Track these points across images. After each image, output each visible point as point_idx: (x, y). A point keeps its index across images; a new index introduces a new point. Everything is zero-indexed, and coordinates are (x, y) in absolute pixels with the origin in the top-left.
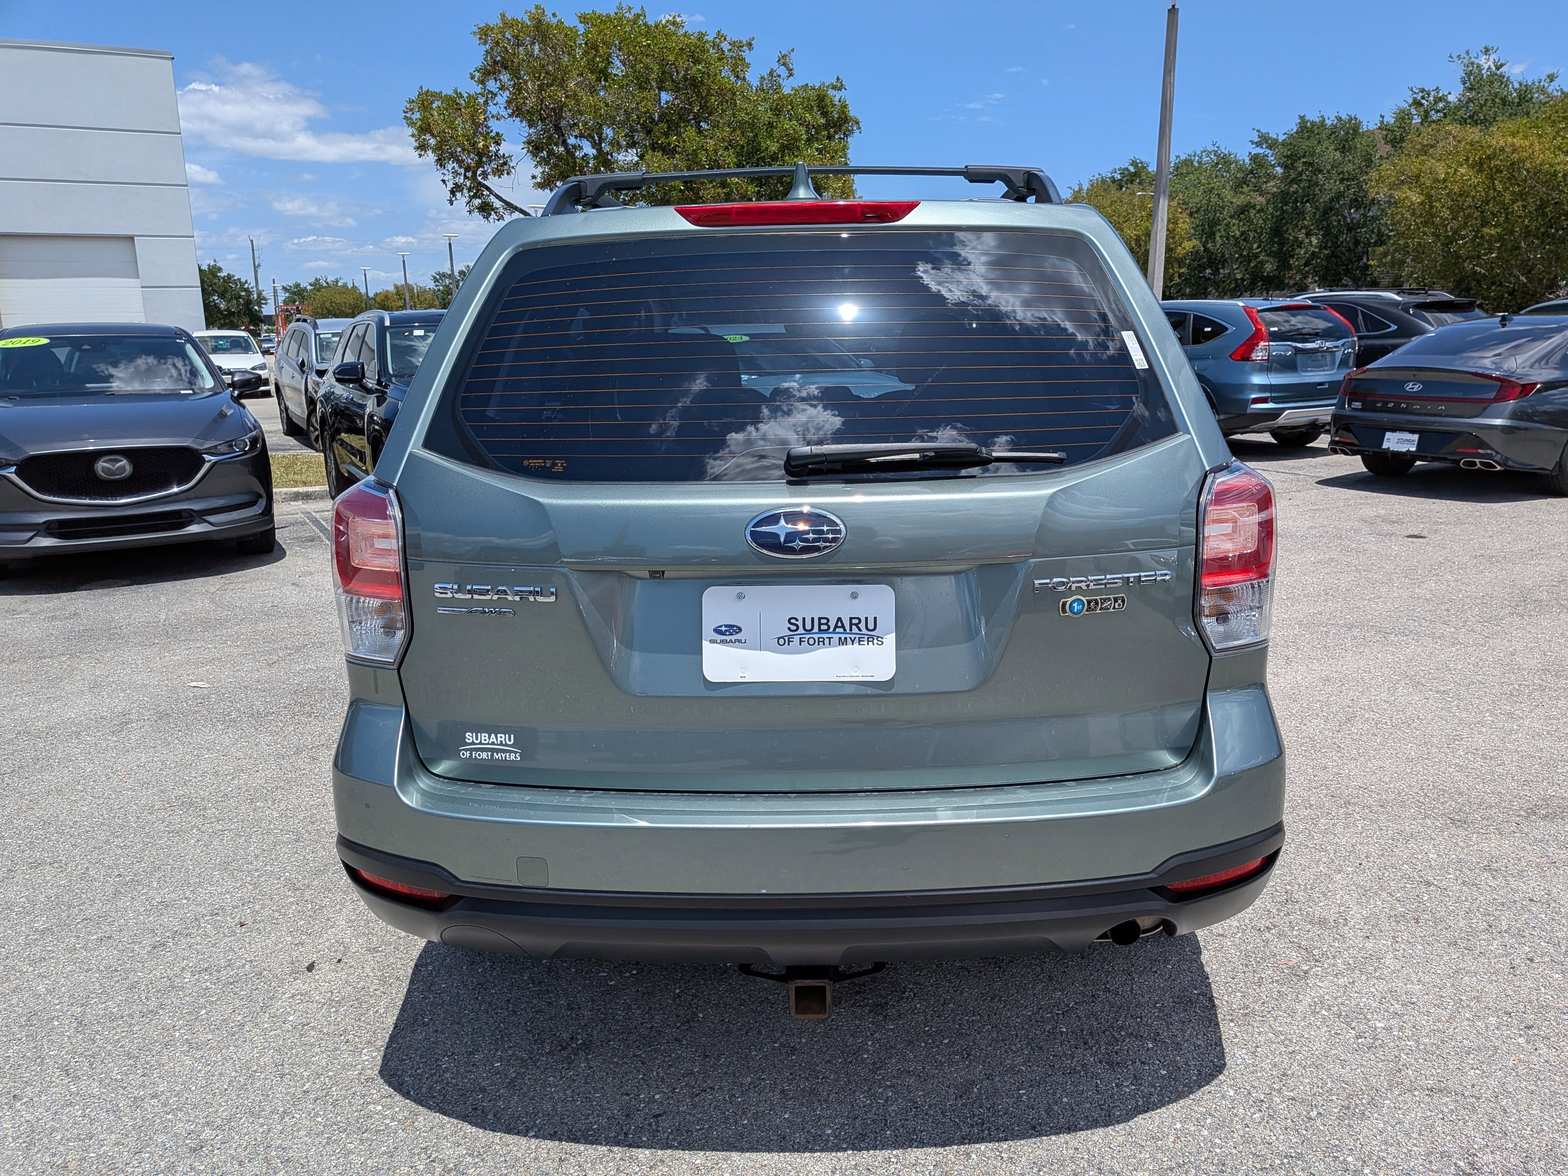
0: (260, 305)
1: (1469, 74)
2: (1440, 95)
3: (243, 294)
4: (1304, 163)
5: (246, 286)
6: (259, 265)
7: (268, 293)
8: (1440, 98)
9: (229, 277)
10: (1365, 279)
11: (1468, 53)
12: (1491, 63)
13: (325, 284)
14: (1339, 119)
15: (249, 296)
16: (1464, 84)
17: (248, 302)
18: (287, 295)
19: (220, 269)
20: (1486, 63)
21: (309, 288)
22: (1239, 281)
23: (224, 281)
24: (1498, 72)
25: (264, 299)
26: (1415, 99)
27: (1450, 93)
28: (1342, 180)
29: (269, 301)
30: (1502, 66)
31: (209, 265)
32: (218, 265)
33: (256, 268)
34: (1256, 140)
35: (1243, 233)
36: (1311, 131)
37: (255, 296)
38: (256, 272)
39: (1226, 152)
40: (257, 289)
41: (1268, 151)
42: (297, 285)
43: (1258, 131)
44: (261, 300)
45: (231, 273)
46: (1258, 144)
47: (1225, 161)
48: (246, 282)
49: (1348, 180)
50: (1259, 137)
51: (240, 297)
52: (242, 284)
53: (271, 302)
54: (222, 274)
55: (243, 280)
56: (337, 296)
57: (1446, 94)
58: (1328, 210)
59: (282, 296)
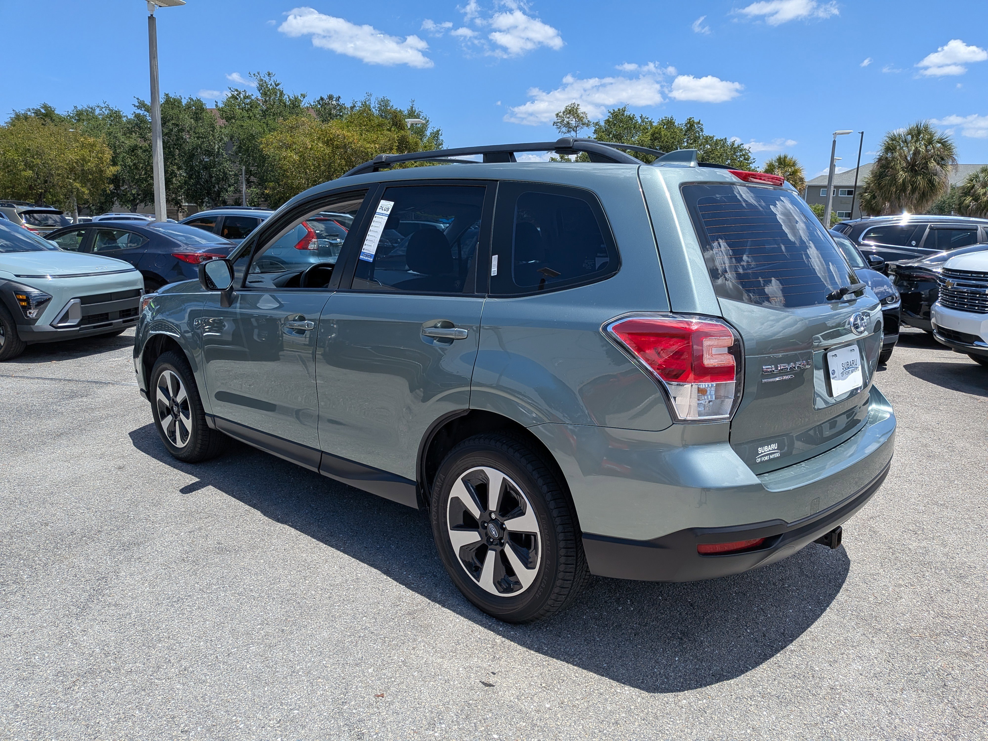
1: (261, 86)
2: (247, 95)
4: (173, 124)
8: (247, 97)
10: (219, 199)
11: (259, 73)
12: (272, 82)
14: (191, 99)
16: (260, 91)
20: (270, 82)
22: (136, 195)
24: (277, 88)
26: (233, 95)
27: (252, 95)
28: (198, 138)
30: (279, 84)
34: (137, 104)
35: (134, 164)
36: (173, 104)
39: (116, 110)
41: (146, 113)
43: (138, 99)
46: (138, 107)
47: (115, 116)
49: (202, 138)
50: (139, 103)
57: (250, 94)
58: (192, 156)
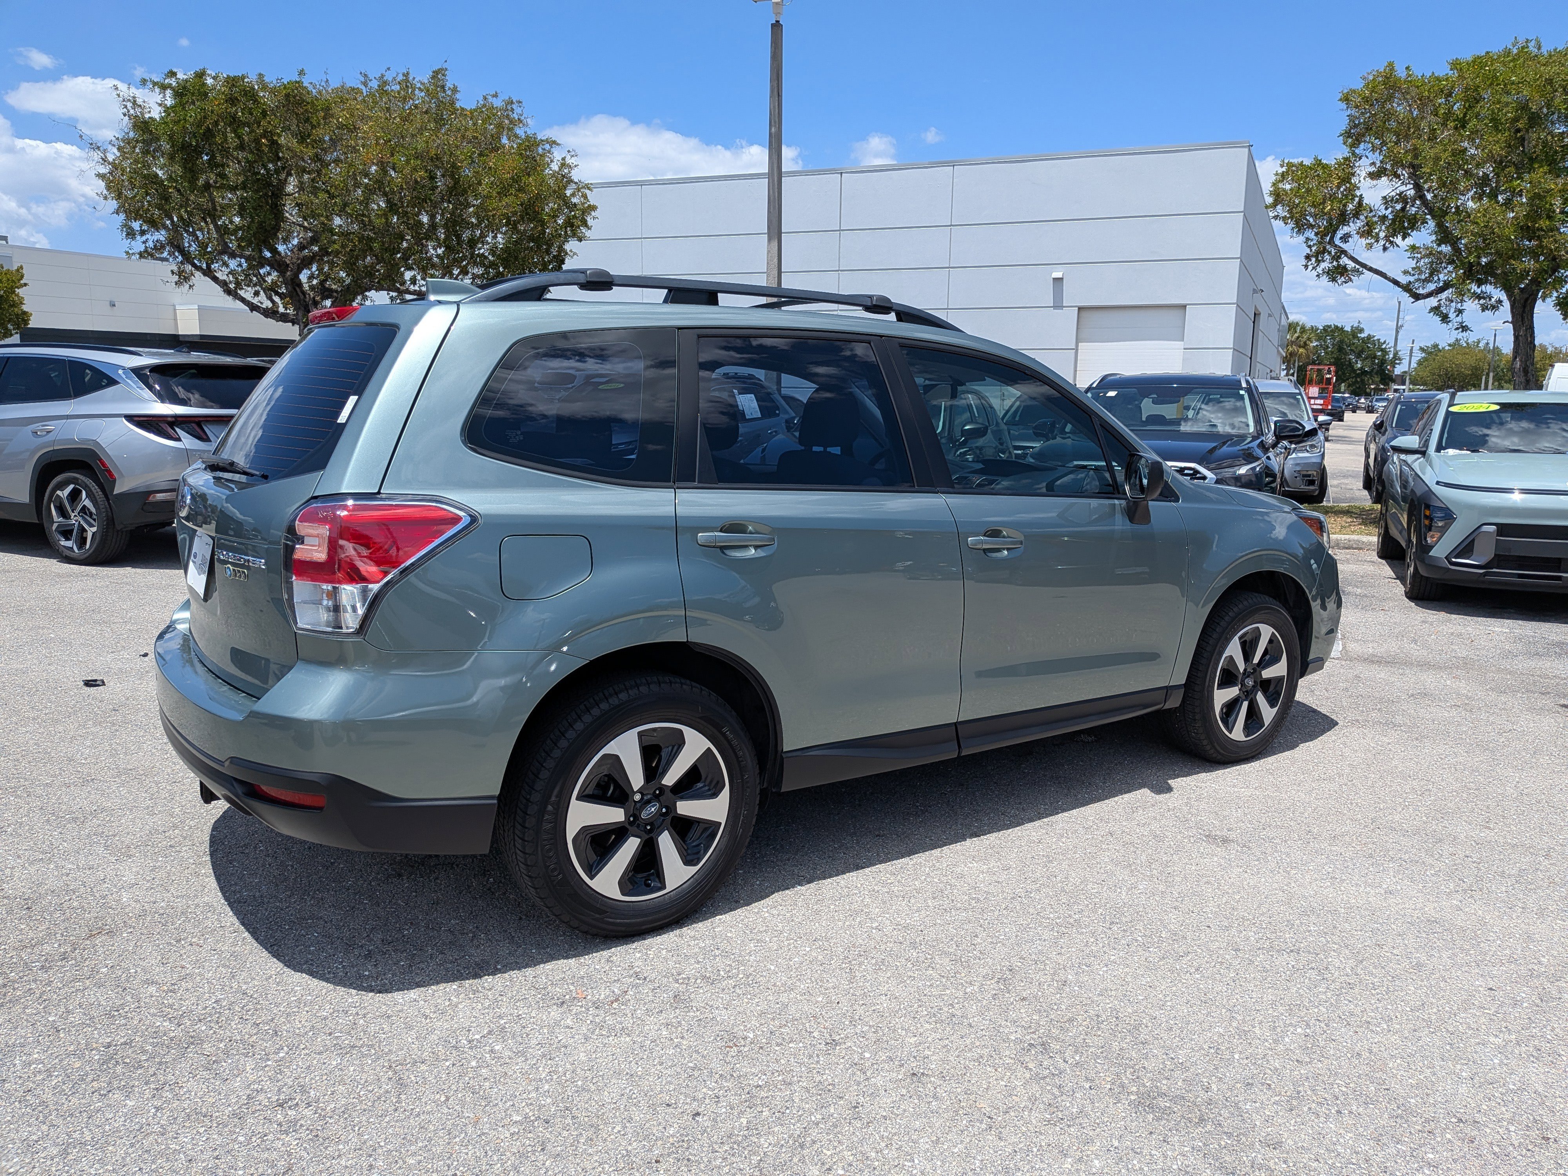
0: (1393, 364)
3: (1379, 354)
5: (1384, 346)
6: (1402, 326)
7: (1404, 353)
9: (1369, 337)
13: (1465, 345)
15: (1384, 356)
17: (1383, 362)
18: (1423, 355)
19: (1362, 331)
21: (1447, 348)
23: (1363, 342)
25: (1400, 359)
29: (1403, 361)
31: (1352, 327)
32: (1361, 326)
33: (1398, 329)
37: (1391, 356)
38: (1397, 332)
40: (1395, 349)
42: (1436, 346)
44: (1397, 358)
45: (1372, 334)
48: (1385, 342)
51: (1375, 357)
52: (1380, 344)
53: (1405, 362)
54: (1362, 335)
55: (1382, 341)
56: (1460, 357)
59: (1418, 356)
